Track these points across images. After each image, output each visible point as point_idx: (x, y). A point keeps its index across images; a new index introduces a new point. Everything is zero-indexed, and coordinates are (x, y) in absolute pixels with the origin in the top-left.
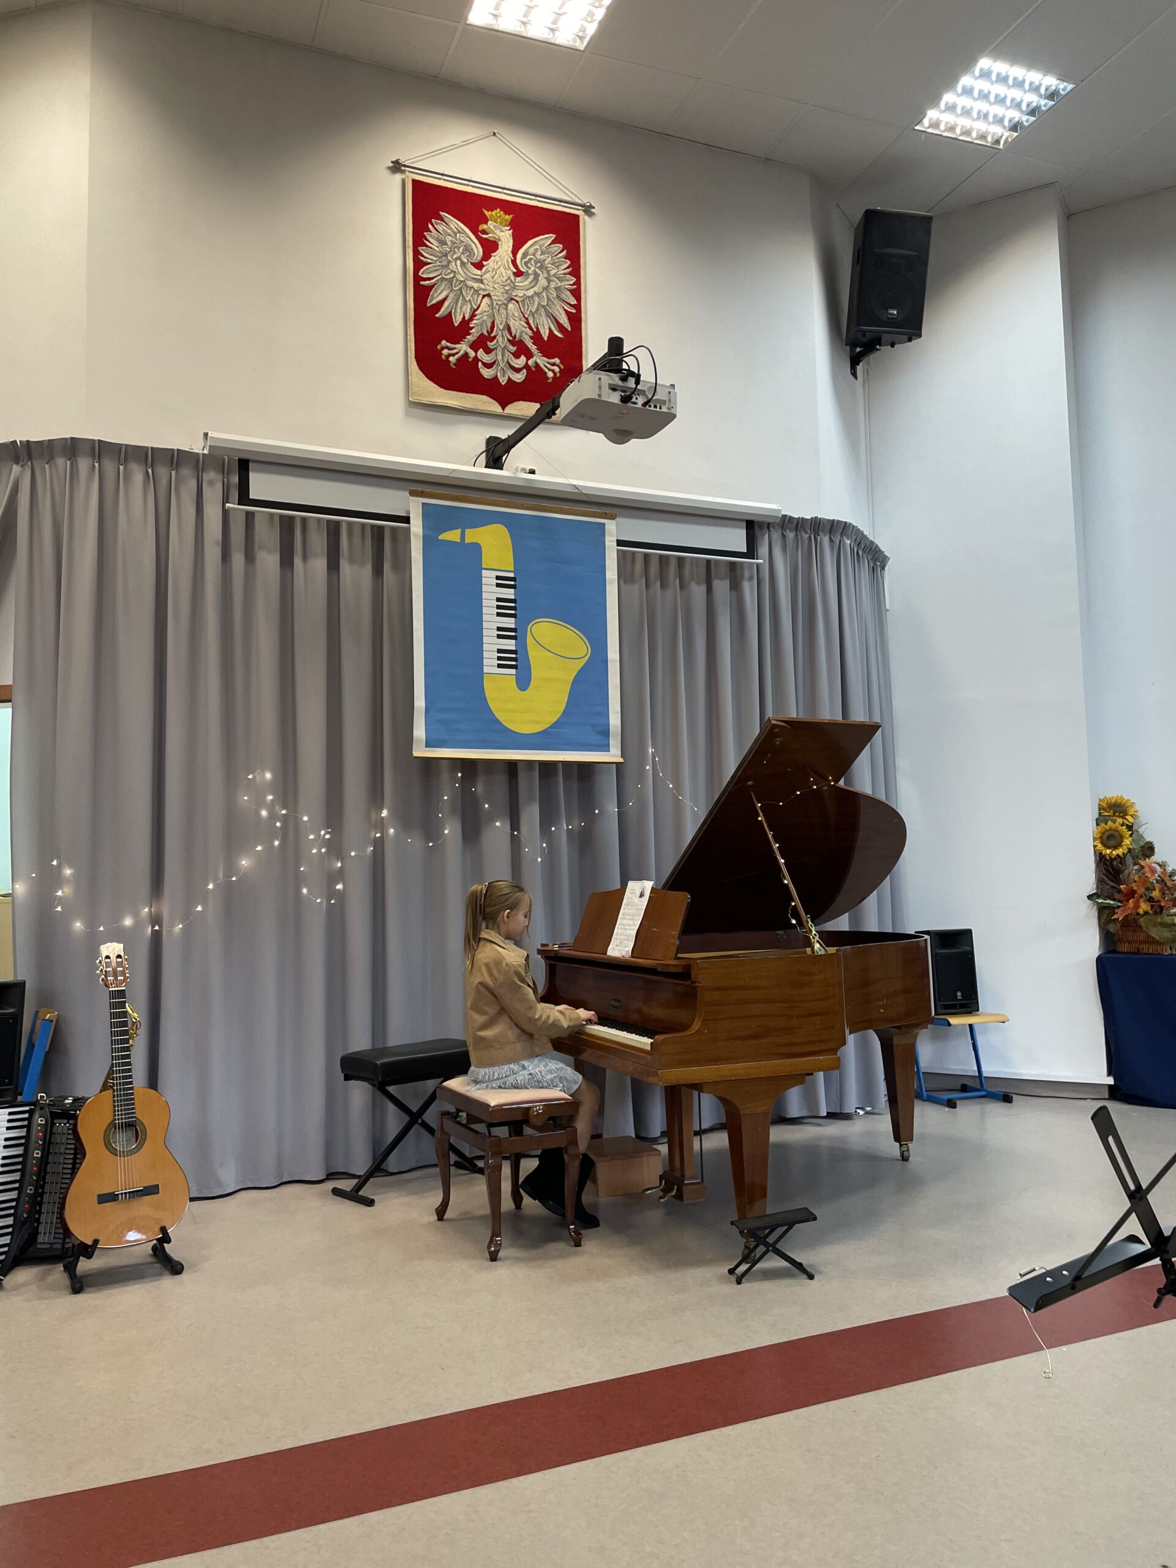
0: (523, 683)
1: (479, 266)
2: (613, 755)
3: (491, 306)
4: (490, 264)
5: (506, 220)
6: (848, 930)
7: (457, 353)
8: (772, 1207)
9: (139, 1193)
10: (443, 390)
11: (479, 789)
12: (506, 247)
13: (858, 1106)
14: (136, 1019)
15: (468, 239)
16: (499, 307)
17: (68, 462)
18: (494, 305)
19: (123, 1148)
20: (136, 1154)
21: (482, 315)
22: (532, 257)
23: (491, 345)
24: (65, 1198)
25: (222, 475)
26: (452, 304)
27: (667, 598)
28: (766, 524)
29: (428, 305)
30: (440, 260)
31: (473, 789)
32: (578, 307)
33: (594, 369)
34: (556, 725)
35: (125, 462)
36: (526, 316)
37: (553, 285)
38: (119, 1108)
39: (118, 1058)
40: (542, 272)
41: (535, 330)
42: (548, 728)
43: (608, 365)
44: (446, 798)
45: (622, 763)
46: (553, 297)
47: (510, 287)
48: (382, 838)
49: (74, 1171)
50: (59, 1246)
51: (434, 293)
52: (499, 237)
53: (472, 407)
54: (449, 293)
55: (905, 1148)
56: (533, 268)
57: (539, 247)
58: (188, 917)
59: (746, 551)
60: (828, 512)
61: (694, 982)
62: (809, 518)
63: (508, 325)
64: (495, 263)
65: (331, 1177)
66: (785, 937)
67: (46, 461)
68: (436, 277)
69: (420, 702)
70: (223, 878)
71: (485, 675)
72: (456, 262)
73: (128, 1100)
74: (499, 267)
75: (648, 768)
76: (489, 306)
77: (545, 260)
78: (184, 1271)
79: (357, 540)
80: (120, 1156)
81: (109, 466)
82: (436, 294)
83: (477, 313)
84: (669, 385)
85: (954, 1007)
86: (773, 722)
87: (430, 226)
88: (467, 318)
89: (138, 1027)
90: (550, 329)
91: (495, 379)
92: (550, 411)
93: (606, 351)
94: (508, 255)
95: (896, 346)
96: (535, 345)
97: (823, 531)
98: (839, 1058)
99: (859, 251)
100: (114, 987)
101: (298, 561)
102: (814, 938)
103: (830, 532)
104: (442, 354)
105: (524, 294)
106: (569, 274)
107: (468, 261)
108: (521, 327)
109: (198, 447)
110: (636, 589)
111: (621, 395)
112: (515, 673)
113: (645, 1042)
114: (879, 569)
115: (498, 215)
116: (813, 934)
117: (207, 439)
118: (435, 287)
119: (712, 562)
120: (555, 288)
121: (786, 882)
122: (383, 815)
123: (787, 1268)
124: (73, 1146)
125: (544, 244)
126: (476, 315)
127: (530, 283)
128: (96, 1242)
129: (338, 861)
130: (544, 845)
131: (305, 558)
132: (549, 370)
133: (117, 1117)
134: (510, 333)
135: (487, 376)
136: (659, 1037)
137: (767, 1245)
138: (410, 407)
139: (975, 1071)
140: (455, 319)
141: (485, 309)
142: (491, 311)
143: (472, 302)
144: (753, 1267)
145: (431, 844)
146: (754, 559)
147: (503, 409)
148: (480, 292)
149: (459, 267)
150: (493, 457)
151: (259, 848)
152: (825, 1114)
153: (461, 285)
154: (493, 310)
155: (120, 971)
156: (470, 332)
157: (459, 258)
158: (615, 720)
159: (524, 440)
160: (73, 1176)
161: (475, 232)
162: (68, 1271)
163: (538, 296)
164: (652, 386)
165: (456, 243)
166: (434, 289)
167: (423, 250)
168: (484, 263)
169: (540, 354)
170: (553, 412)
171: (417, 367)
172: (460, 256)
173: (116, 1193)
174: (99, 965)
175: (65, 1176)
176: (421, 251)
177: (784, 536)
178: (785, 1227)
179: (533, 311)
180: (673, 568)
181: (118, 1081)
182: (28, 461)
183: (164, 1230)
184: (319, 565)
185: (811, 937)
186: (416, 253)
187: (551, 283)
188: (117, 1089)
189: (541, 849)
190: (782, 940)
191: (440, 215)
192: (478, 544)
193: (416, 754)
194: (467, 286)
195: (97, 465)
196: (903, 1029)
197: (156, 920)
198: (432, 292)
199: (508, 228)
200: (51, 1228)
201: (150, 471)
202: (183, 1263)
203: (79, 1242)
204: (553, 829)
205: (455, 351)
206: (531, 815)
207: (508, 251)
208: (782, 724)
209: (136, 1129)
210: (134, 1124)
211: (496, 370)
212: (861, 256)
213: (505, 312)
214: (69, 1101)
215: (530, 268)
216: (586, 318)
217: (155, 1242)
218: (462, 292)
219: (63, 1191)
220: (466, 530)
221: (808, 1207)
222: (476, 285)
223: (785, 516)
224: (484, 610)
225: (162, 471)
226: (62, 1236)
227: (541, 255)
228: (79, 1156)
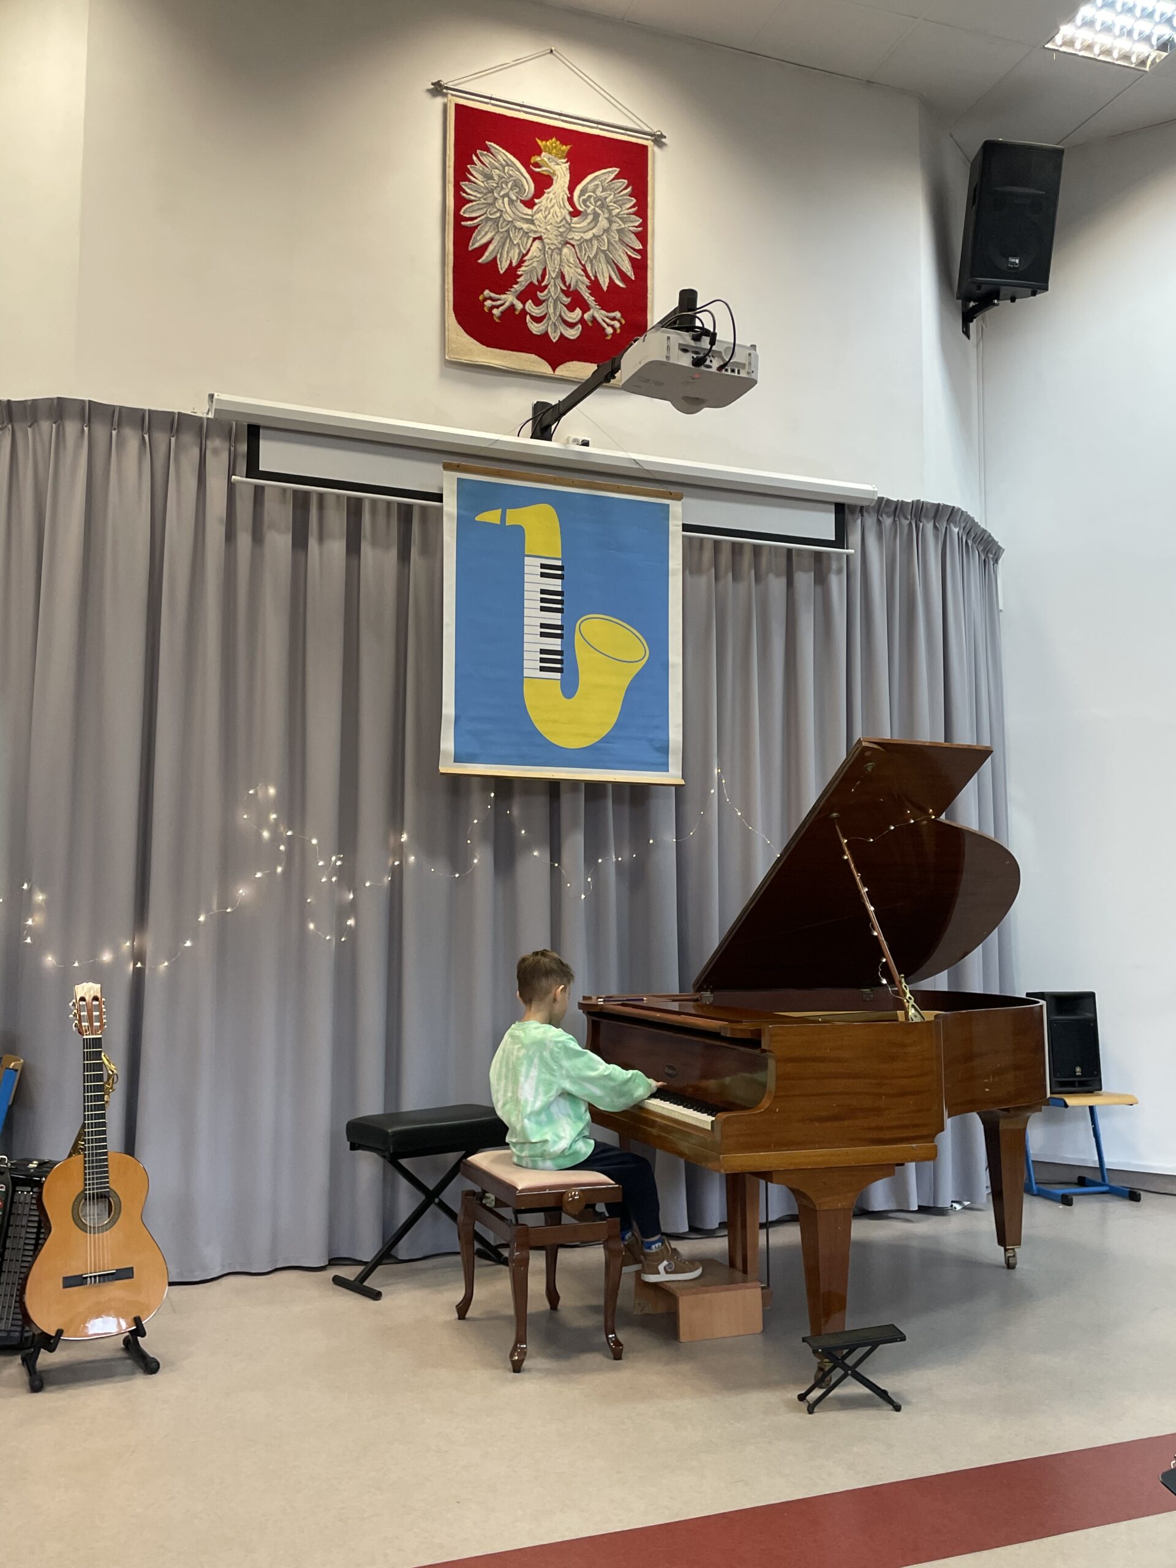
0: (569, 688)
1: (530, 204)
2: (673, 775)
3: (543, 250)
4: (543, 202)
5: (563, 151)
6: (946, 989)
7: (502, 305)
8: (853, 1322)
9: (110, 1276)
10: (485, 347)
11: (516, 811)
12: (561, 182)
13: (954, 1200)
14: (113, 1072)
15: (518, 173)
16: (552, 252)
17: (54, 425)
18: (547, 249)
19: (94, 1224)
20: (109, 1231)
21: (531, 261)
22: (592, 194)
23: (541, 295)
24: (26, 1279)
25: (228, 442)
26: (497, 248)
27: (737, 593)
28: (859, 508)
29: (470, 249)
30: (485, 197)
31: (508, 812)
32: (643, 252)
33: (662, 327)
34: (606, 739)
35: (118, 426)
36: (583, 262)
37: (615, 227)
38: (91, 1176)
39: (91, 1117)
40: (603, 212)
41: (593, 278)
42: (597, 742)
43: (678, 322)
44: (476, 821)
45: (684, 785)
46: (615, 241)
47: (565, 229)
48: (401, 865)
49: (37, 1247)
50: (17, 1334)
51: (477, 235)
52: (554, 171)
53: (518, 367)
54: (495, 235)
55: (1011, 1253)
56: (592, 207)
57: (600, 183)
58: (175, 954)
59: (834, 539)
60: (932, 497)
61: (764, 1051)
62: (910, 501)
63: (562, 273)
64: (549, 201)
65: (332, 1262)
66: (872, 996)
67: (30, 424)
68: (480, 216)
69: (449, 709)
70: (219, 908)
71: (525, 679)
72: (503, 200)
73: (101, 1167)
74: (553, 206)
75: (712, 791)
76: (540, 250)
77: (606, 198)
78: (160, 1369)
79: (381, 519)
80: (90, 1233)
81: (101, 431)
82: (480, 236)
83: (526, 258)
84: (749, 345)
85: (1072, 1084)
86: (864, 744)
87: (474, 158)
88: (514, 264)
89: (115, 1081)
90: (610, 278)
91: (546, 335)
92: (608, 374)
93: (677, 305)
94: (564, 191)
95: (1017, 300)
96: (592, 296)
97: (926, 517)
98: (936, 1147)
99: (975, 190)
100: (89, 1034)
101: (313, 543)
102: (908, 1002)
103: (935, 518)
104: (484, 305)
105: (582, 237)
106: (635, 214)
107: (517, 198)
108: (577, 275)
109: (202, 410)
110: (704, 581)
111: (693, 357)
112: (560, 678)
113: (704, 1120)
114: (992, 563)
115: (554, 145)
116: (907, 998)
117: (212, 402)
118: (479, 228)
119: (793, 551)
120: (617, 230)
121: (875, 934)
122: (403, 840)
123: (868, 1396)
124: (36, 1219)
125: (606, 179)
126: (525, 261)
127: (589, 224)
128: (60, 1332)
129: (349, 891)
130: (589, 880)
131: (321, 539)
132: (608, 325)
133: (88, 1187)
134: (564, 282)
135: (536, 331)
136: (723, 1115)
137: (846, 1368)
138: (446, 366)
139: (1095, 1161)
140: (501, 264)
141: (535, 254)
142: (542, 256)
143: (521, 246)
144: (828, 1394)
145: (457, 875)
146: (844, 548)
147: (554, 370)
148: (530, 234)
149: (506, 205)
150: (541, 425)
151: (259, 875)
152: (916, 1208)
153: (509, 226)
154: (545, 255)
155: (96, 1016)
156: (518, 280)
157: (507, 195)
158: (675, 735)
159: (577, 406)
160: (37, 1253)
161: (526, 164)
162: (27, 1364)
163: (598, 240)
164: (730, 347)
165: (504, 177)
166: (477, 230)
167: (465, 185)
168: (536, 201)
169: (598, 307)
170: (611, 375)
171: (455, 321)
172: (508, 192)
173: (84, 1276)
174: (73, 1008)
175: (27, 1253)
176: (464, 187)
177: (879, 522)
178: (869, 1347)
179: (591, 256)
180: (747, 557)
181: (90, 1145)
182: (8, 424)
183: (137, 1321)
184: (337, 547)
185: (905, 1001)
186: (458, 189)
187: (613, 224)
188: (89, 1154)
189: (585, 883)
190: (868, 1000)
191: (487, 145)
192: (520, 526)
193: (443, 769)
194: (516, 228)
195: (86, 429)
196: (1012, 1112)
197: (138, 956)
198: (474, 234)
199: (565, 161)
200: (8, 1313)
201: (146, 437)
202: (159, 1360)
203: (40, 1332)
204: (600, 861)
205: (499, 303)
206: (574, 844)
207: (564, 186)
208: (875, 746)
209: (110, 1203)
210: (107, 1195)
211: (546, 325)
212: (979, 196)
213: (559, 258)
214: (34, 1165)
215: (588, 207)
216: (653, 266)
217: (128, 1334)
218: (509, 234)
219: (24, 1270)
220: (508, 510)
221: (895, 1324)
222: (525, 226)
223: (881, 499)
224: (527, 604)
225: (161, 438)
226: (20, 1323)
227: (602, 192)
228: (43, 1231)
